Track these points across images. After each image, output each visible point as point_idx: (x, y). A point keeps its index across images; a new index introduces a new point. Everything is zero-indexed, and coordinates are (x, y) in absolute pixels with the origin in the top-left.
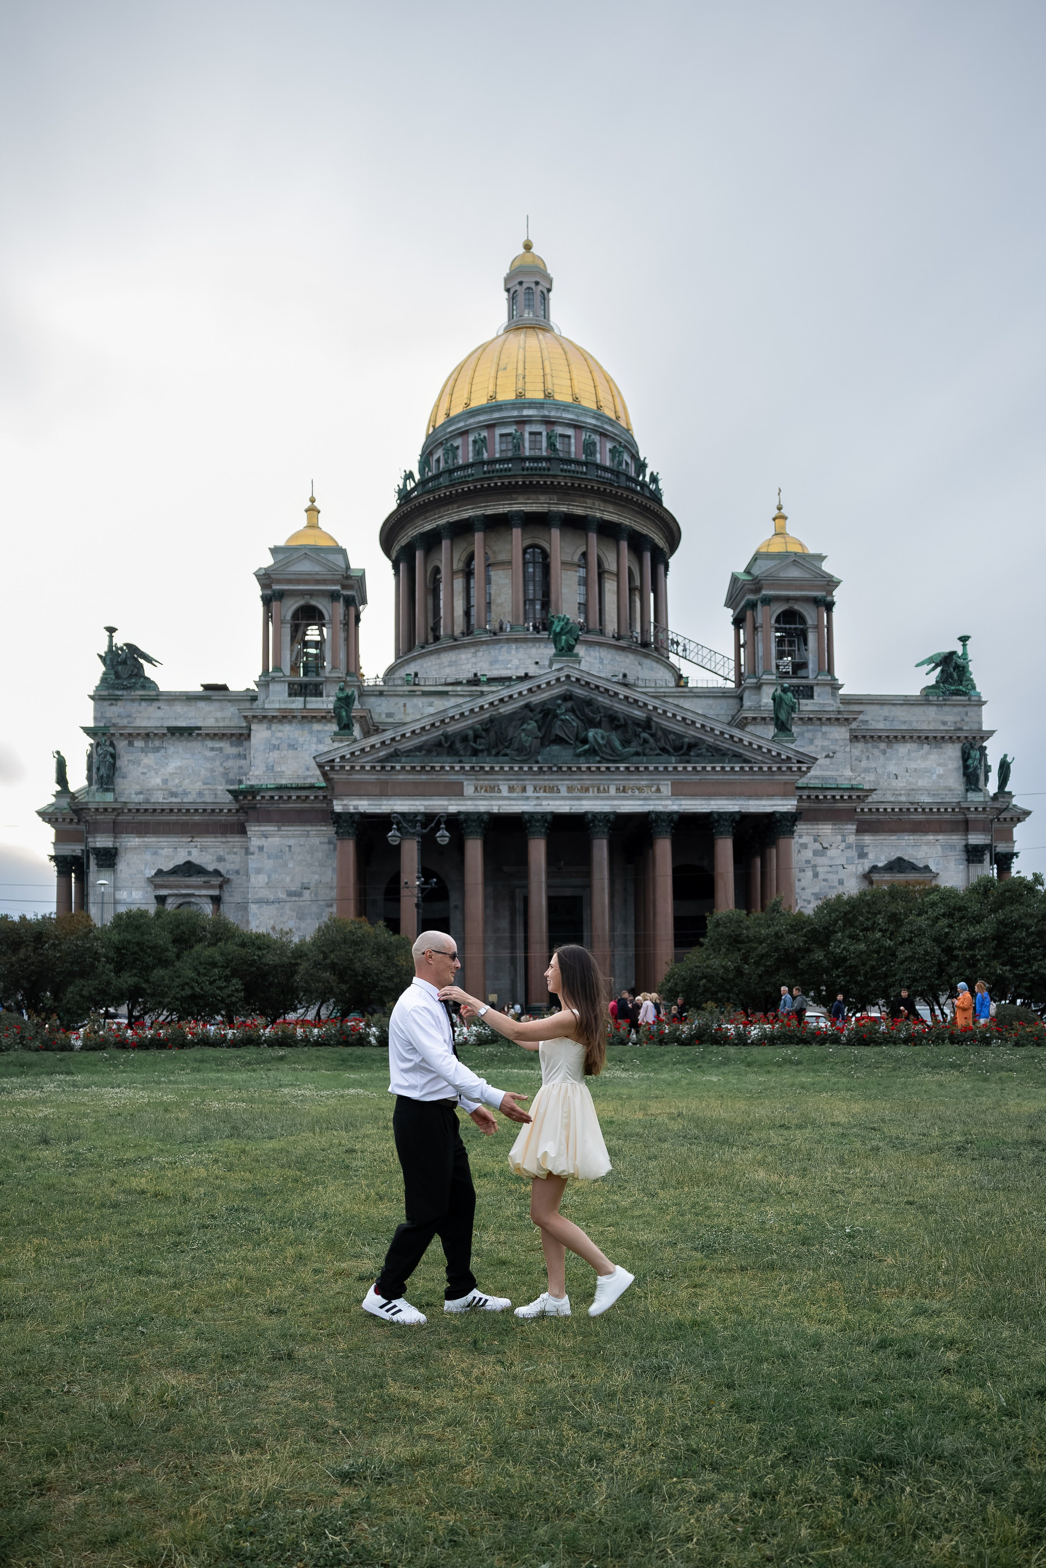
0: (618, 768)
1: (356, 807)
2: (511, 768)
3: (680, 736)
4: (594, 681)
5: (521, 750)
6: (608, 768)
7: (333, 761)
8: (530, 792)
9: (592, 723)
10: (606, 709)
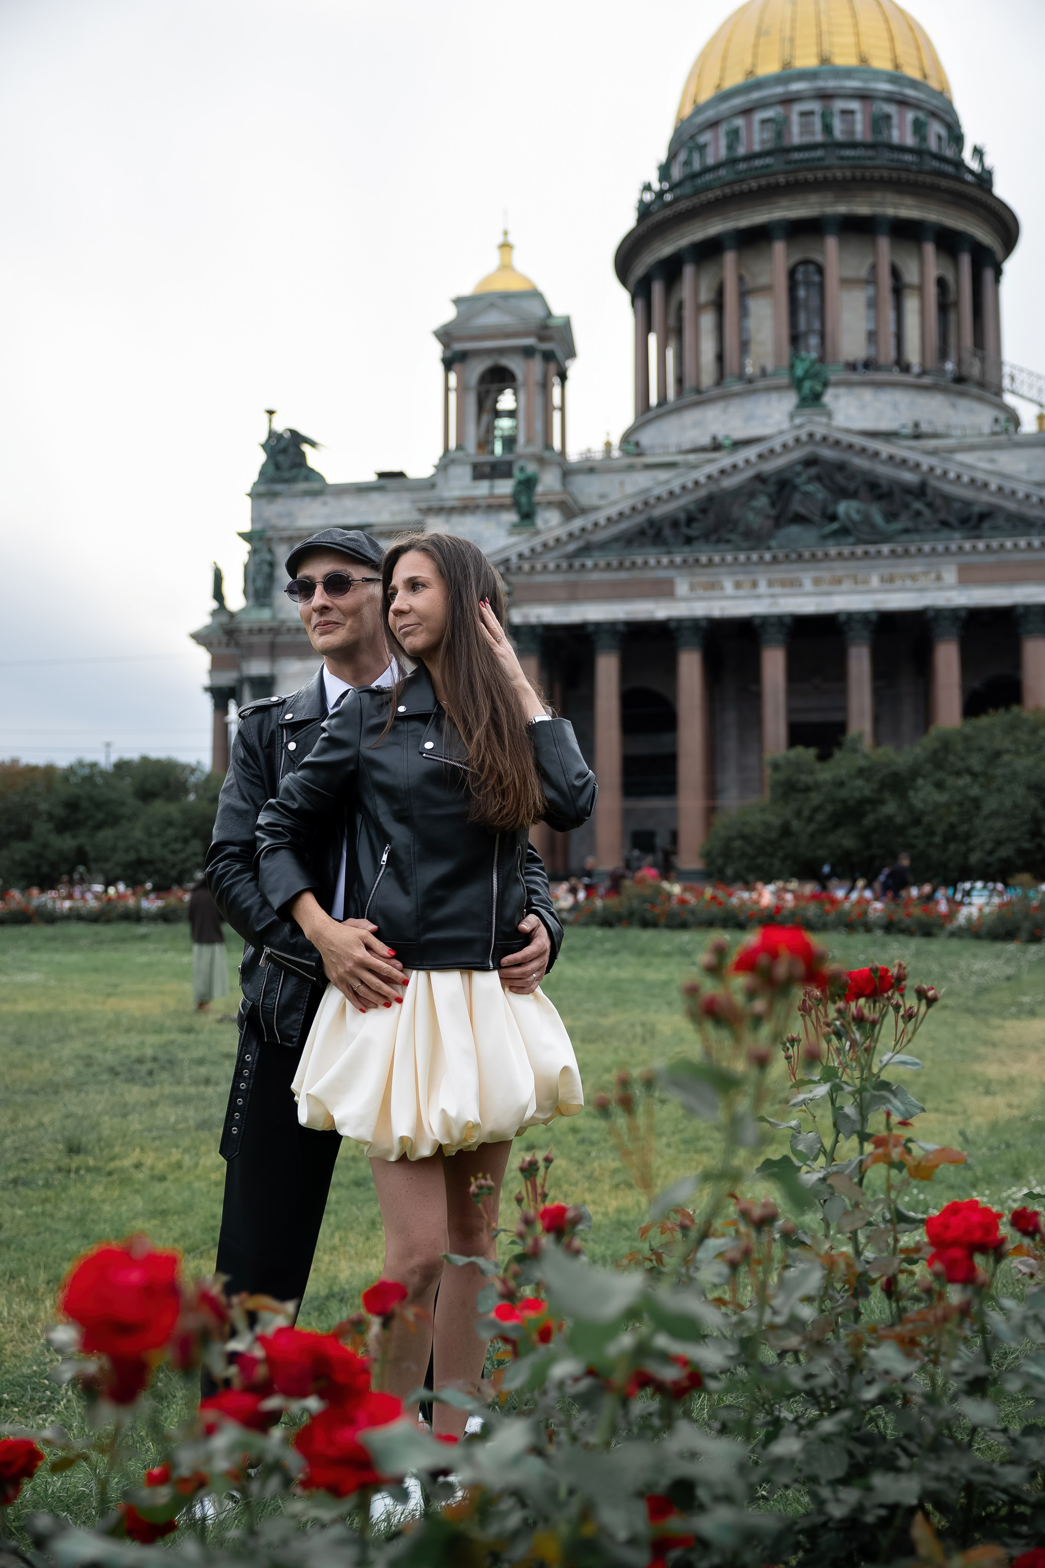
0: (879, 552)
1: (538, 617)
2: (736, 559)
3: (968, 504)
4: (846, 438)
5: (748, 534)
6: (866, 553)
7: (506, 561)
8: (763, 588)
9: (845, 494)
10: (864, 473)
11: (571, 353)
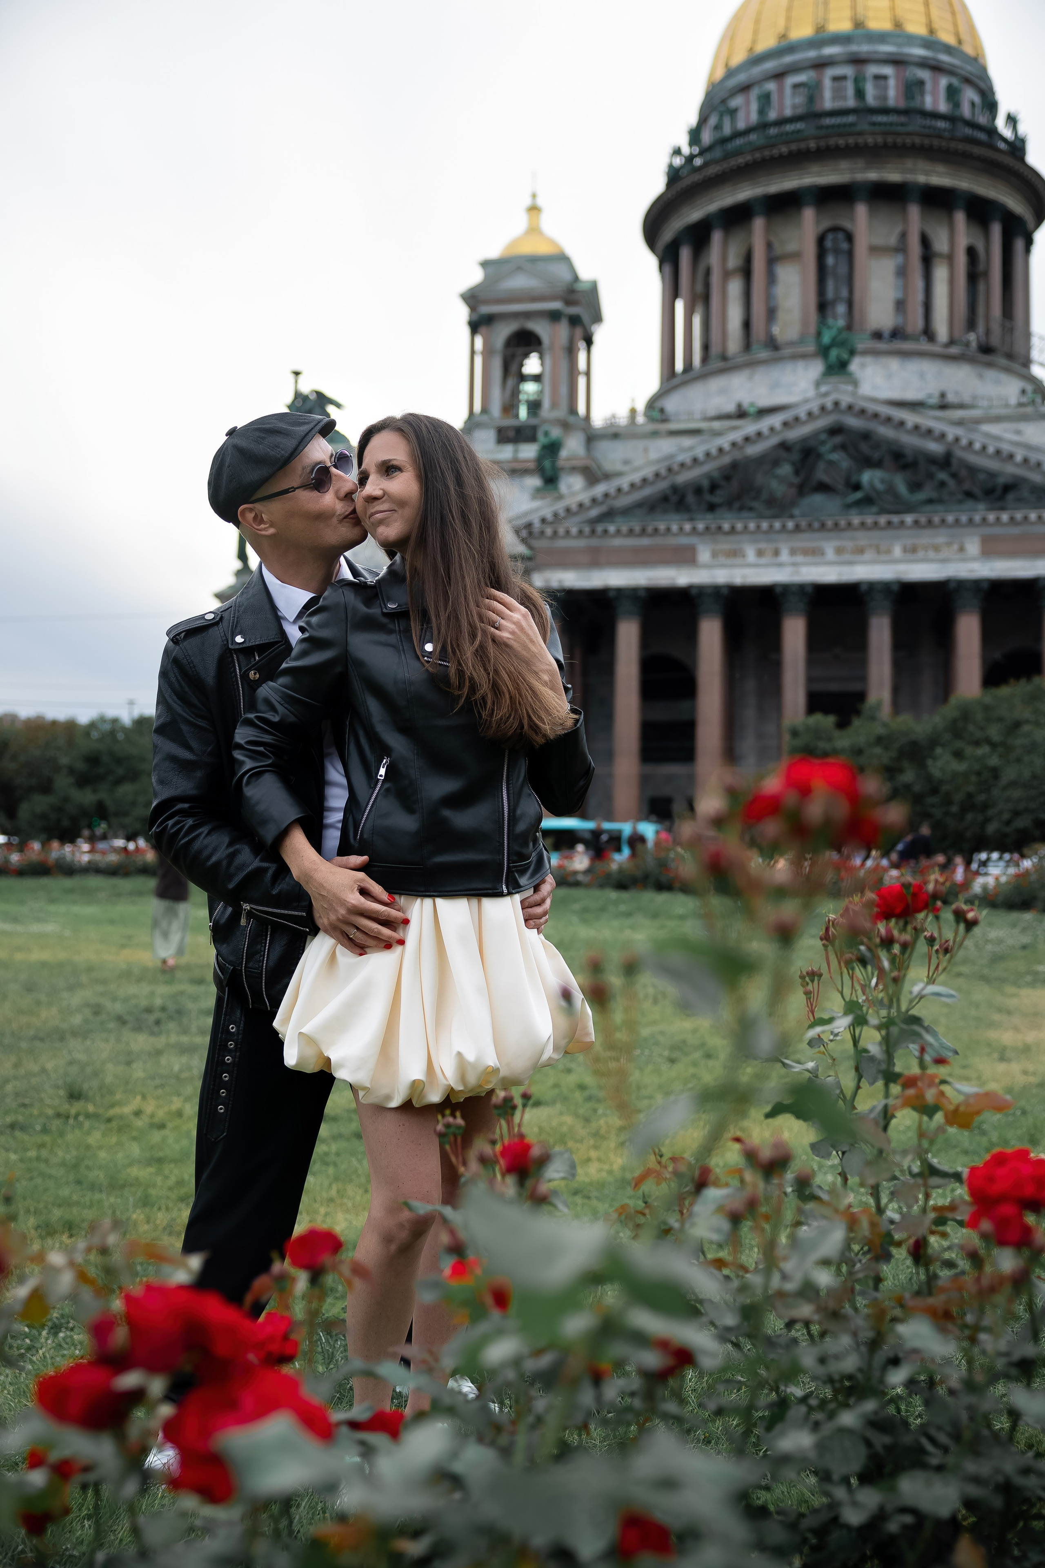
0: (902, 523)
1: (560, 581)
2: (758, 527)
3: (992, 475)
4: (872, 407)
5: (771, 502)
6: (889, 523)
8: (785, 556)
9: (869, 463)
10: (889, 443)
11: (598, 318)
